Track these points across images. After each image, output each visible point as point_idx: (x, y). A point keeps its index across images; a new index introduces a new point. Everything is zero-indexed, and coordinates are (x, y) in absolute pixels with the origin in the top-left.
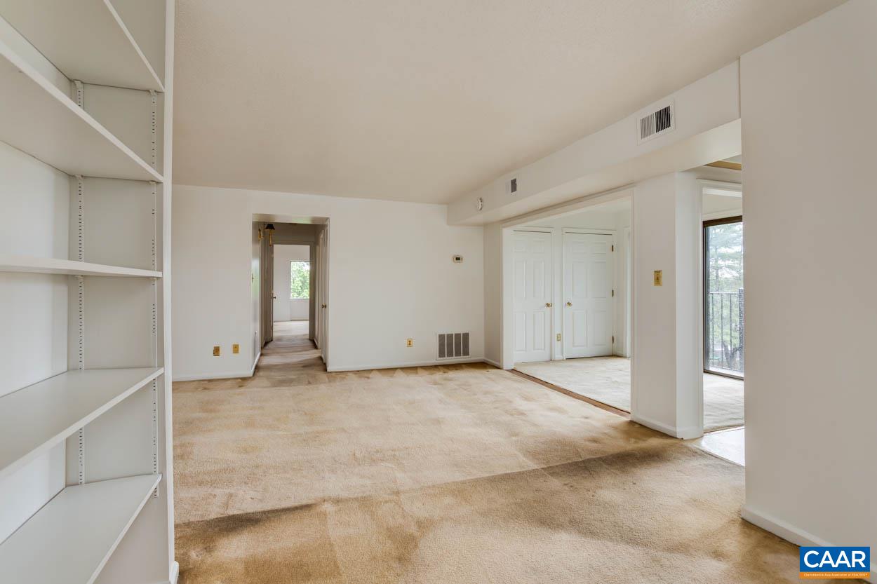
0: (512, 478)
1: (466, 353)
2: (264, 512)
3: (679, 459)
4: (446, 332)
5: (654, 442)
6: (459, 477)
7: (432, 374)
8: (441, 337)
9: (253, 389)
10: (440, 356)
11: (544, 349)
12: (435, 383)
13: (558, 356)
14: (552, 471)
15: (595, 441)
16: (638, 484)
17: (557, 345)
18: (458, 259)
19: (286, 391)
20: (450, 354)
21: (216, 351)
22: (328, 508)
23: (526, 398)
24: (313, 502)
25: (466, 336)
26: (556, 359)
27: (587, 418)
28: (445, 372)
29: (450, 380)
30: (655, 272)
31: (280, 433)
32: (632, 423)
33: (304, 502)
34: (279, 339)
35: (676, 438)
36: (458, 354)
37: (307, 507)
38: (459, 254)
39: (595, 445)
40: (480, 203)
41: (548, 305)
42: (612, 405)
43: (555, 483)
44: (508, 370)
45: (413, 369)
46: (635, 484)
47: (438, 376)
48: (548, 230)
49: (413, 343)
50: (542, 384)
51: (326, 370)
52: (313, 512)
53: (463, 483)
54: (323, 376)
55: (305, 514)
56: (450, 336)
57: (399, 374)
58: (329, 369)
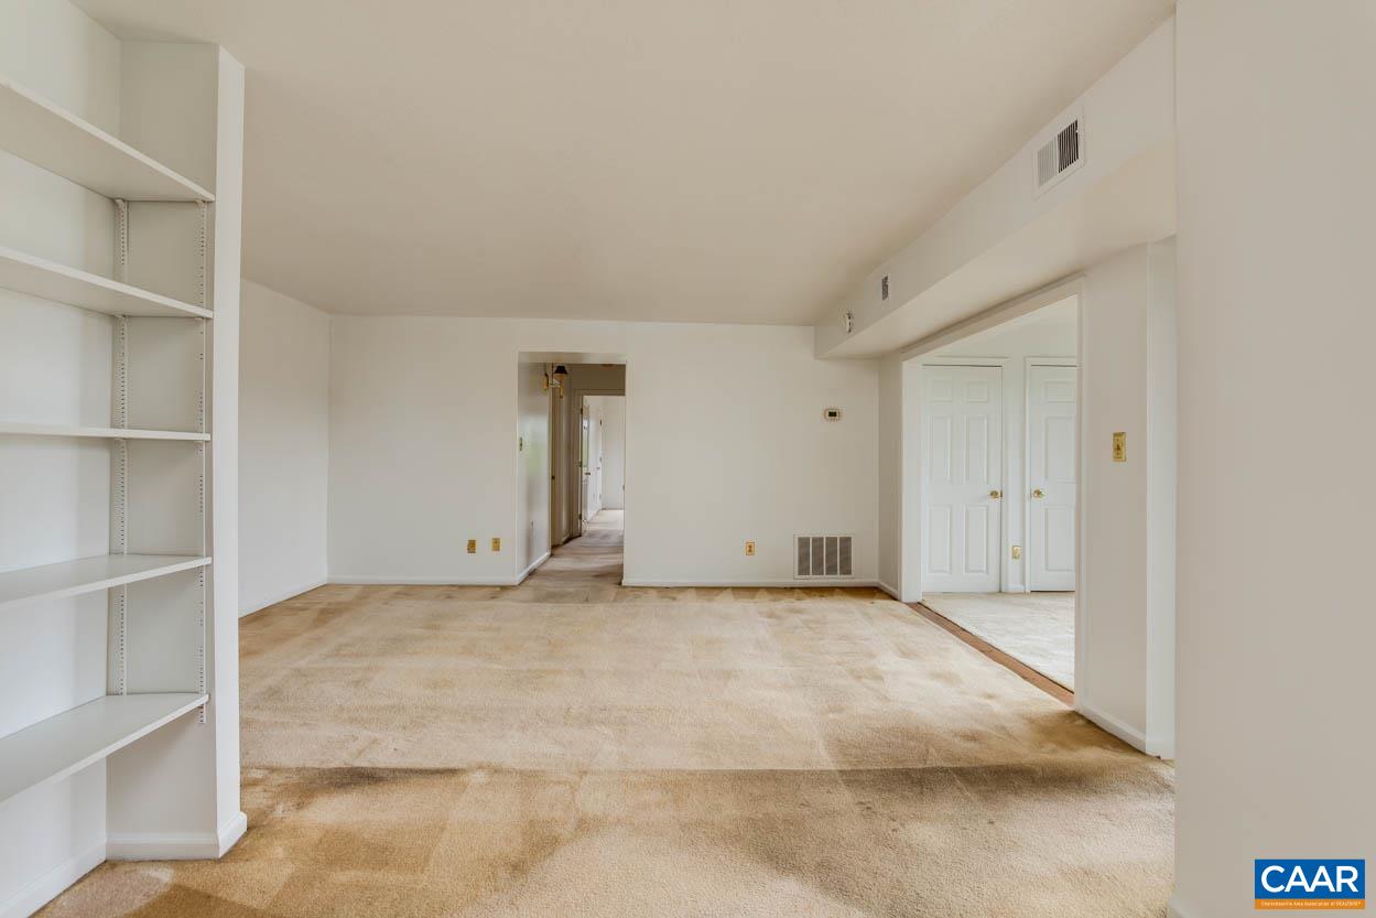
0: (776, 780)
1: (846, 570)
2: (394, 771)
3: (1121, 792)
4: (810, 533)
5: (1091, 755)
6: (694, 763)
7: (774, 600)
8: (803, 542)
9: (505, 604)
10: (800, 574)
11: (987, 572)
12: (771, 615)
13: (1013, 585)
14: (852, 778)
15: (973, 737)
16: (997, 824)
17: (1012, 566)
18: (833, 414)
19: (548, 608)
20: (818, 570)
21: (472, 546)
22: (479, 777)
23: (905, 653)
24: (465, 766)
25: (846, 541)
26: (1010, 590)
27: (990, 697)
28: (798, 599)
29: (799, 611)
30: (1115, 435)
31: (495, 666)
32: (1075, 715)
33: (452, 765)
34: (592, 535)
35: (1141, 753)
36: (831, 570)
37: (452, 772)
38: (833, 406)
39: (971, 745)
40: (848, 321)
41: (994, 494)
42: (1055, 679)
43: (844, 798)
44: (907, 604)
45: (750, 590)
46: (991, 823)
47: (783, 604)
48: (996, 362)
49: (756, 549)
50: (952, 632)
51: (620, 584)
52: (454, 780)
53: (692, 773)
54: (612, 590)
55: (440, 781)
56: (818, 541)
57: (727, 598)
58: (624, 583)
